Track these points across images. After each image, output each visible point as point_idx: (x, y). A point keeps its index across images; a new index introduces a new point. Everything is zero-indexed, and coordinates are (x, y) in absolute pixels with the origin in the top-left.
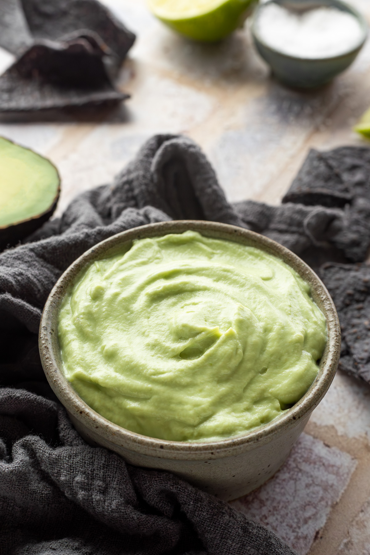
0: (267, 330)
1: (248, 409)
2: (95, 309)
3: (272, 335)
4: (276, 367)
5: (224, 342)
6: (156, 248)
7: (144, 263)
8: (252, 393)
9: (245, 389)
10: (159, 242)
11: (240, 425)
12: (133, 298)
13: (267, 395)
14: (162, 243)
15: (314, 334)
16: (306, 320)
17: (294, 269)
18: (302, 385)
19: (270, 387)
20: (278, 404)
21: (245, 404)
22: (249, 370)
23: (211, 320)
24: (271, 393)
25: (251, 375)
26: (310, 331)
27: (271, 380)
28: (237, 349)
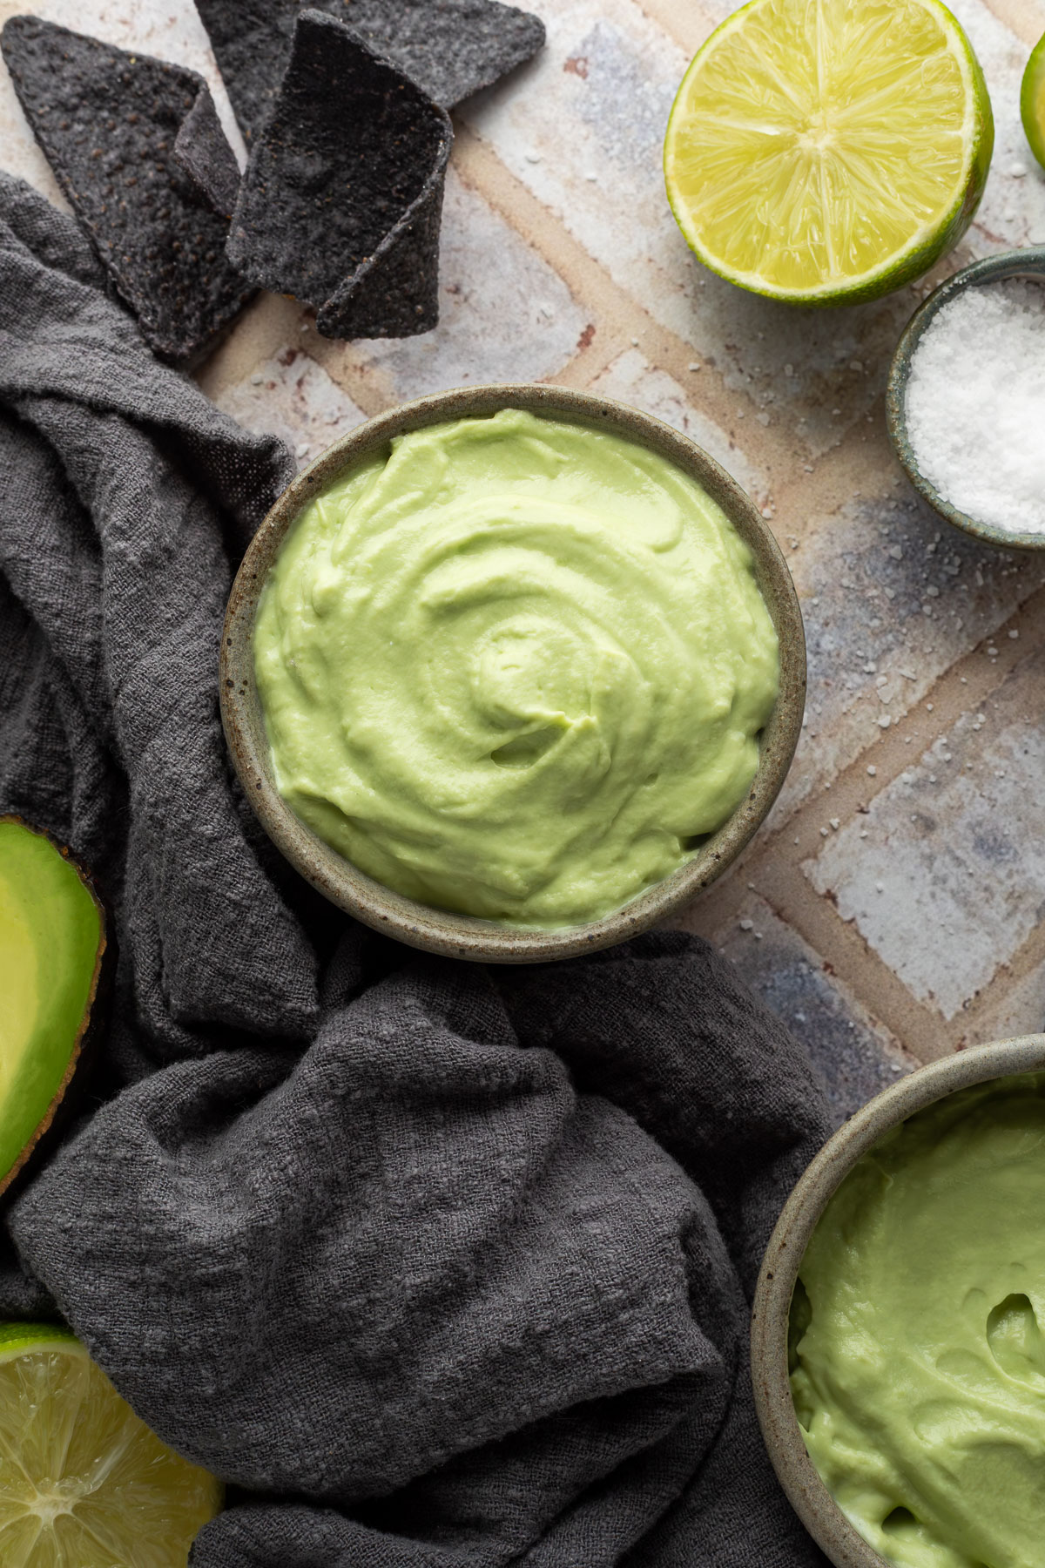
0: (659, 699)
1: (620, 859)
2: (324, 641)
3: (670, 710)
4: (675, 771)
5: (575, 744)
6: (442, 458)
7: (416, 506)
8: (626, 827)
9: (615, 819)
10: (445, 442)
11: (604, 898)
12: (398, 608)
13: (654, 827)
14: (453, 444)
15: (753, 689)
16: (738, 658)
17: (724, 510)
18: (722, 808)
19: (663, 812)
20: (676, 845)
21: (615, 849)
22: (623, 784)
23: (551, 685)
24: (663, 826)
25: (625, 792)
26: (746, 684)
27: (665, 799)
28: (599, 755)
